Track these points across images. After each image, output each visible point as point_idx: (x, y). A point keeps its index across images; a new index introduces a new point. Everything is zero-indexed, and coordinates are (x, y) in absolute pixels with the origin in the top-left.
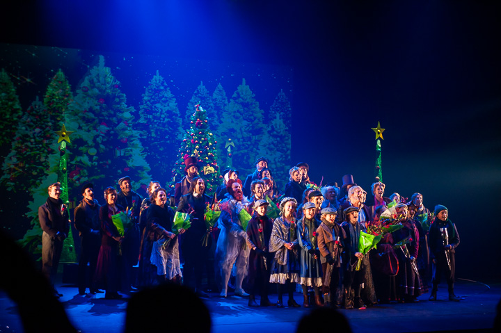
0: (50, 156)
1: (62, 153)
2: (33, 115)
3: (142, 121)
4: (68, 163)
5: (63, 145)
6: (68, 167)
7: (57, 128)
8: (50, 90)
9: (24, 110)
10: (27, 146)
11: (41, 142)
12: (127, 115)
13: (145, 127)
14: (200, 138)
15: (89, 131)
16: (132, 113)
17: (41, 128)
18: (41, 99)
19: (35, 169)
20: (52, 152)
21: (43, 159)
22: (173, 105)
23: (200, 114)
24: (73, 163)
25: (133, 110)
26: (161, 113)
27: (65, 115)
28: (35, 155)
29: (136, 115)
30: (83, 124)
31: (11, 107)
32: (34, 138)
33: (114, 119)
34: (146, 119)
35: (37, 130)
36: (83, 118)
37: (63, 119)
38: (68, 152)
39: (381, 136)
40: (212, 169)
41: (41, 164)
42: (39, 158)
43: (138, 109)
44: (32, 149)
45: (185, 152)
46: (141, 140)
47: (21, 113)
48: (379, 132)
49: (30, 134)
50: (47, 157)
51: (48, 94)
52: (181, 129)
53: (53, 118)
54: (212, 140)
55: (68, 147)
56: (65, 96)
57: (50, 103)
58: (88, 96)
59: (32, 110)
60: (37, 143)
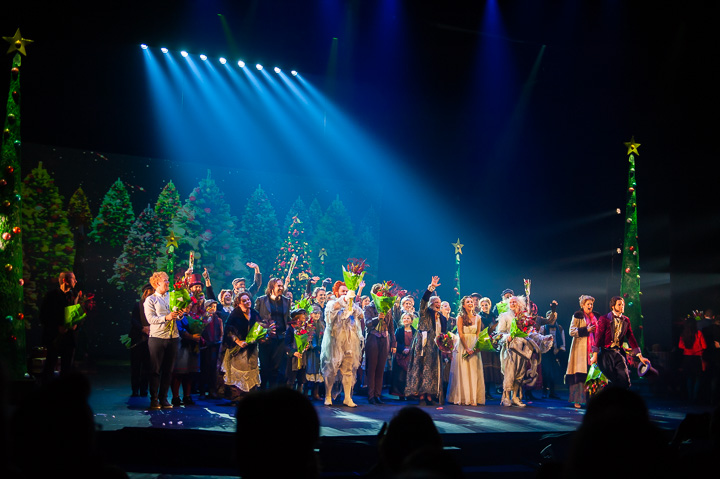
0: (158, 258)
1: (170, 257)
2: (145, 221)
3: (244, 229)
4: (175, 265)
5: (171, 250)
6: (175, 270)
7: (165, 233)
8: (161, 197)
9: (136, 216)
10: (137, 249)
11: (150, 246)
12: (231, 224)
13: (246, 235)
14: (296, 248)
15: (194, 237)
16: (234, 222)
17: (151, 232)
18: (153, 207)
19: (144, 270)
20: (160, 255)
21: (151, 262)
22: (272, 215)
23: (297, 225)
24: (179, 265)
25: (236, 219)
26: (262, 223)
27: (174, 221)
28: (145, 257)
29: (238, 225)
30: (189, 231)
31: (125, 212)
32: (145, 241)
33: (218, 227)
34: (247, 228)
35: (148, 234)
36: (190, 225)
37: (171, 226)
38: (175, 255)
39: (460, 251)
40: (307, 276)
41: (149, 265)
42: (148, 260)
43: (241, 219)
44: (142, 252)
45: (282, 260)
46: (243, 247)
47: (133, 219)
48: (458, 247)
49: (141, 238)
50: (155, 260)
51: (159, 202)
52: (278, 237)
53: (162, 224)
54: (307, 250)
55: (175, 250)
56: (174, 204)
57: (159, 210)
58: (195, 205)
59: (144, 216)
60: (147, 246)
